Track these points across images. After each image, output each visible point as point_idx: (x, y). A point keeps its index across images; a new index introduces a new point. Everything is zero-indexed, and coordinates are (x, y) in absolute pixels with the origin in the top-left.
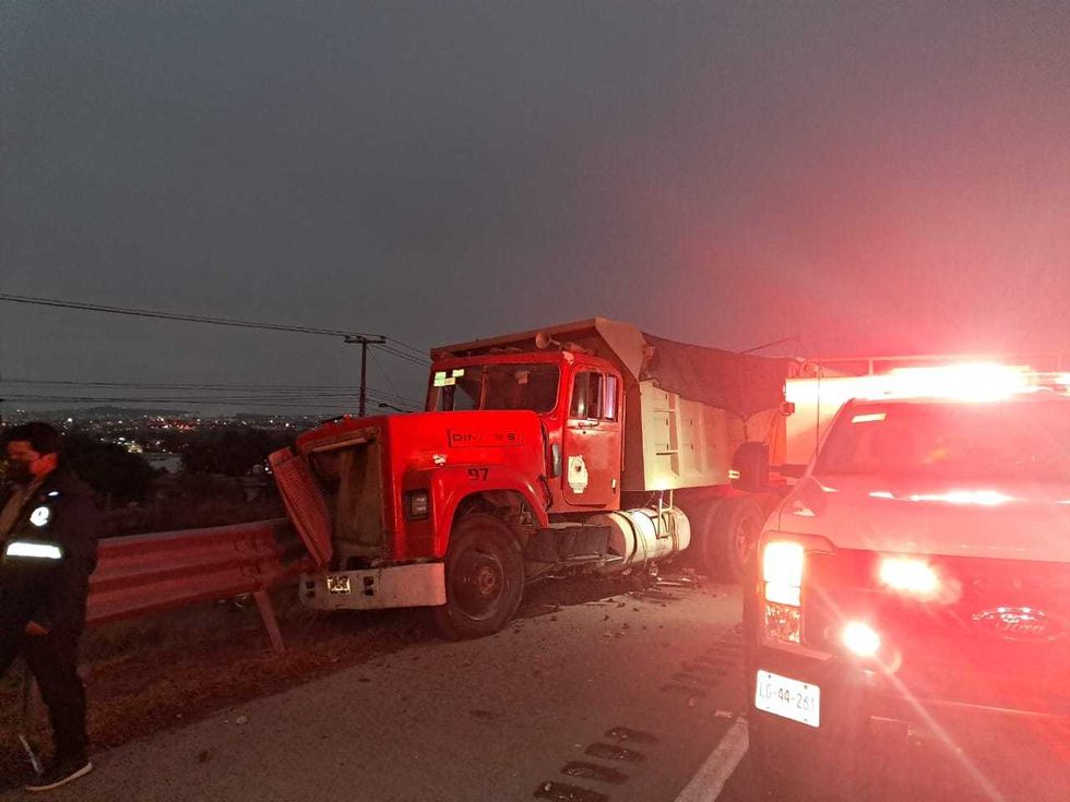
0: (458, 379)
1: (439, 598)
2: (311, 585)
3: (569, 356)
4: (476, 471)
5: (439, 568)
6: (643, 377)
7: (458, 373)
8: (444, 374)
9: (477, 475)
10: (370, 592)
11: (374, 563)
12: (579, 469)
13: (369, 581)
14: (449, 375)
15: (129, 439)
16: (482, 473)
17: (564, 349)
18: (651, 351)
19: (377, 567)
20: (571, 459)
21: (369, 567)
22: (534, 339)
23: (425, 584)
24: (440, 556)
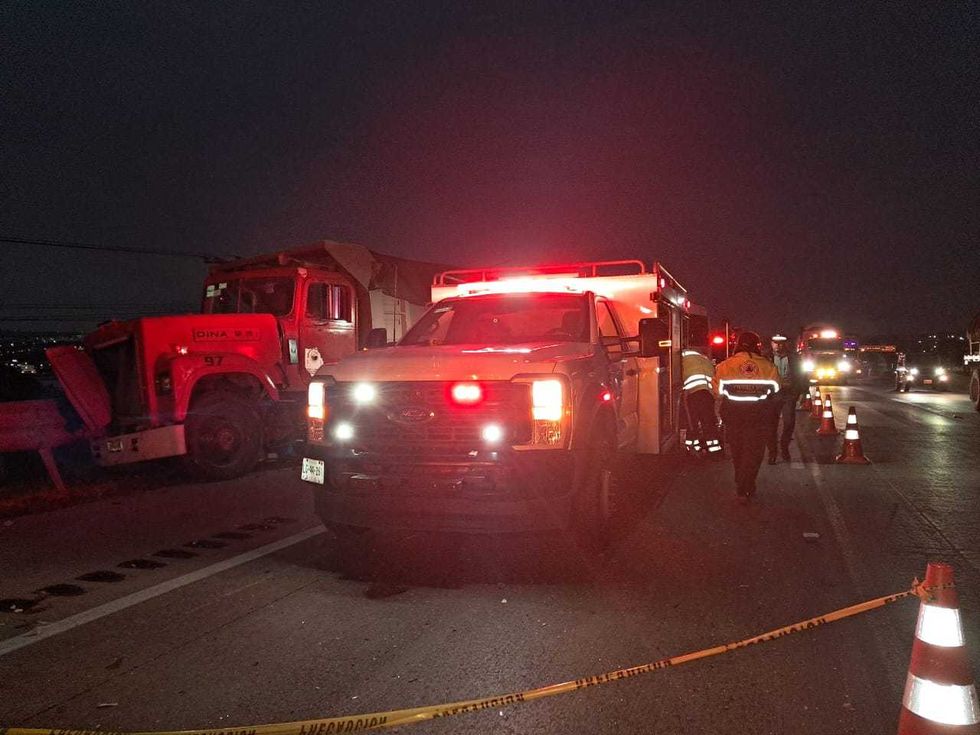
0: (223, 290)
1: (182, 450)
2: (98, 448)
3: (302, 272)
4: (211, 358)
5: (180, 429)
6: (372, 287)
7: (223, 286)
8: (213, 287)
9: (212, 361)
10: (135, 449)
11: (138, 428)
12: (315, 358)
13: (134, 441)
14: (217, 288)
15: (21, 361)
16: (216, 360)
17: (299, 265)
18: (379, 266)
19: (140, 431)
20: (307, 351)
21: (134, 431)
22: (278, 258)
23: (172, 440)
24: (180, 419)
